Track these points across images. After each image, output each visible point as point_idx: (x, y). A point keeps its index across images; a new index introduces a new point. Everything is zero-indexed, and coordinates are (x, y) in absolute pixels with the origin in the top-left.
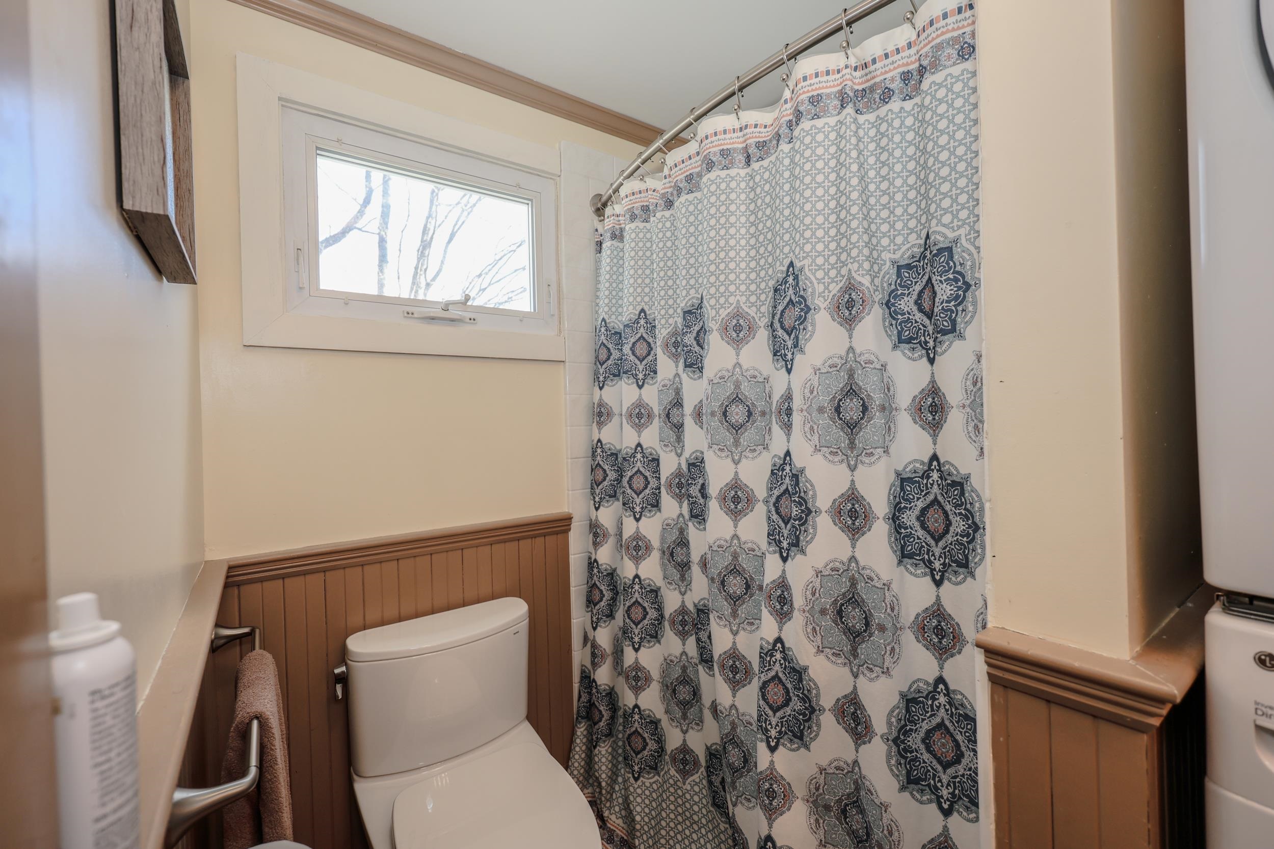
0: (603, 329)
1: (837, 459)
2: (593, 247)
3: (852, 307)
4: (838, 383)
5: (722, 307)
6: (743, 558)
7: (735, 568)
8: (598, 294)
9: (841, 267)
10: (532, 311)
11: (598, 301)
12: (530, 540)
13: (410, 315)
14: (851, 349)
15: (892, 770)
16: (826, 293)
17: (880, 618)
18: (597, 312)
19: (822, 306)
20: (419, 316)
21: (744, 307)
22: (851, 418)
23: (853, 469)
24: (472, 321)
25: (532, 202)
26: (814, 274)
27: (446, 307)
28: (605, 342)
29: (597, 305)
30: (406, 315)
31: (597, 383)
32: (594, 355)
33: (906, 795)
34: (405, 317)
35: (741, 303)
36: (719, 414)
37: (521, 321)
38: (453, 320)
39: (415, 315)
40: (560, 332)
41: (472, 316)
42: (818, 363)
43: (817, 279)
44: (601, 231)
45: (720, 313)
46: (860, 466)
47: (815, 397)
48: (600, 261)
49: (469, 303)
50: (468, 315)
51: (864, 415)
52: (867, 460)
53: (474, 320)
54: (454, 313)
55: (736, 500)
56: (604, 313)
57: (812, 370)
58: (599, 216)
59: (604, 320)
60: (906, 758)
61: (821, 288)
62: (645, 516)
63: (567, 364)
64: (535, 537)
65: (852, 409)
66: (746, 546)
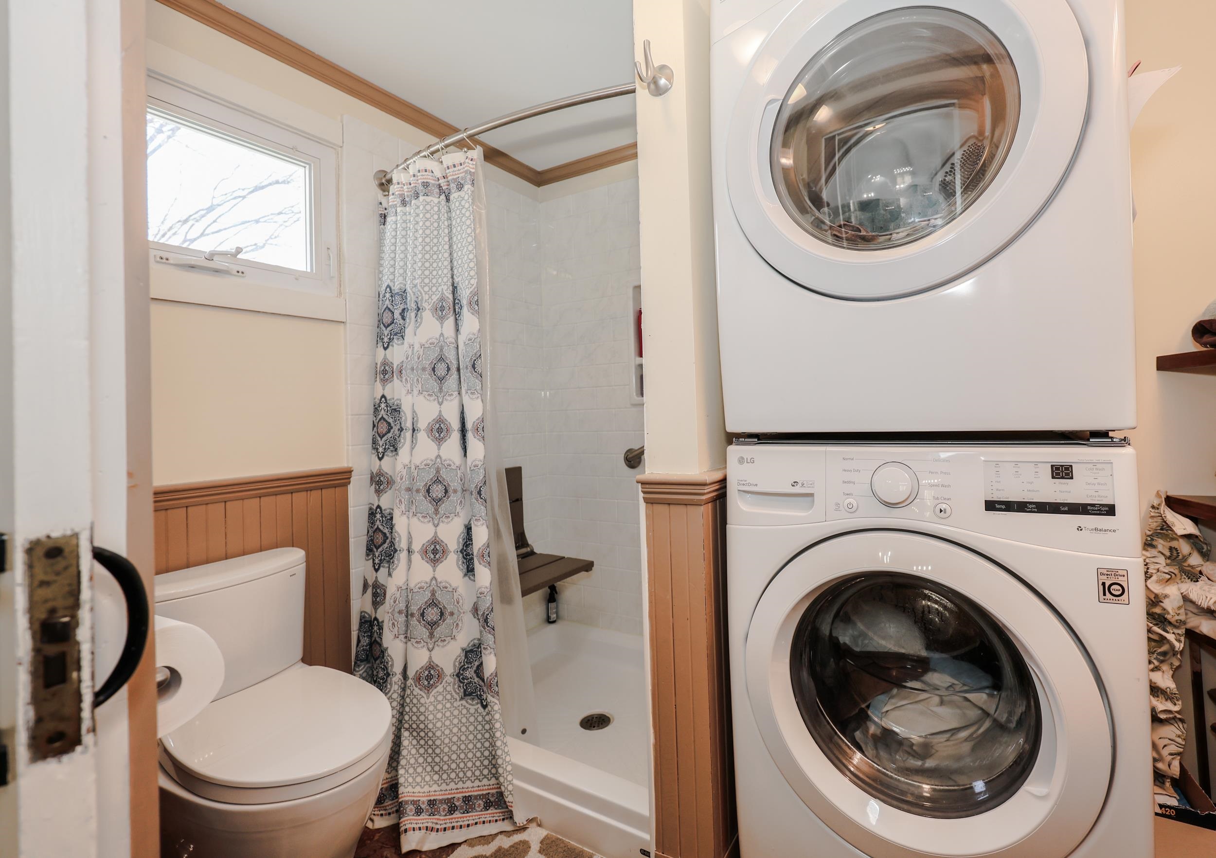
0: (388, 295)
1: (432, 398)
2: (377, 218)
3: (443, 310)
4: (434, 355)
5: (434, 294)
6: (443, 471)
7: (438, 479)
8: (382, 262)
9: (439, 286)
10: (309, 270)
11: (381, 269)
12: (304, 494)
13: (164, 261)
14: (442, 335)
15: (459, 567)
16: (430, 300)
17: (454, 486)
18: (380, 279)
19: (427, 308)
20: (174, 263)
21: (446, 293)
22: (441, 375)
23: (440, 404)
24: (240, 274)
25: (310, 165)
26: (423, 289)
27: (211, 257)
28: (390, 306)
29: (381, 272)
30: (158, 259)
31: (380, 344)
32: (377, 319)
33: (467, 578)
34: (158, 262)
35: (444, 291)
36: (429, 369)
37: (297, 279)
38: (217, 271)
39: (171, 261)
40: (340, 294)
41: (241, 269)
42: (424, 342)
43: (424, 291)
44: (385, 205)
45: (432, 298)
46: (445, 402)
47: (420, 361)
48: (384, 233)
49: (239, 256)
50: (236, 268)
51: (448, 372)
52: (449, 398)
53: (243, 273)
54: (218, 263)
55: (440, 430)
56: (389, 281)
57: (419, 346)
58: (384, 191)
59: (388, 286)
60: (466, 559)
61: (427, 297)
62: (387, 455)
63: (348, 325)
64: (311, 490)
65: (441, 369)
66: (446, 463)
